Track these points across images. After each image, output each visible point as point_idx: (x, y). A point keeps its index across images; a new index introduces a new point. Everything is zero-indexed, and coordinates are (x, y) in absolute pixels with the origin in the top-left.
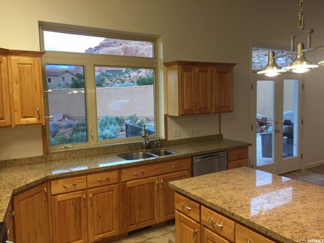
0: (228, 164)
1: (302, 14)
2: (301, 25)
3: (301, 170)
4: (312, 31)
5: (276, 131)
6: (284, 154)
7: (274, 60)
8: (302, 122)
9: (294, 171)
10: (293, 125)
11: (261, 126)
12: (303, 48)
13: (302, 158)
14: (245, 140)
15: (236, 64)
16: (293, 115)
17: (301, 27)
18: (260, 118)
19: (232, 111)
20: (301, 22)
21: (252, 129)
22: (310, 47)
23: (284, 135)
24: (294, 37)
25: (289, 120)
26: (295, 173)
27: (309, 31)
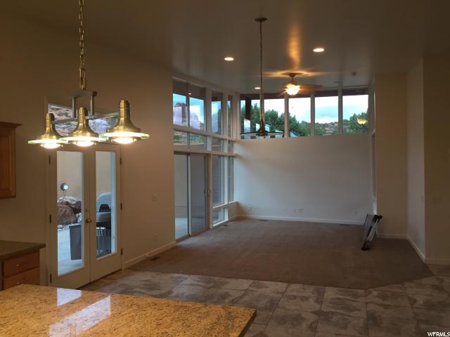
0: (3, 281)
1: (82, 69)
2: (82, 83)
3: (121, 270)
4: (95, 94)
5: (87, 221)
6: (101, 251)
7: (54, 126)
8: (120, 207)
9: (113, 273)
10: (110, 210)
11: (75, 213)
12: (86, 113)
13: (122, 253)
14: (35, 239)
15: (20, 125)
16: (109, 198)
17: (83, 87)
18: (74, 203)
19: (15, 197)
20: (82, 80)
21: (50, 221)
22: (93, 114)
23: (99, 225)
24: (75, 98)
25: (107, 205)
26: (112, 276)
27: (91, 93)
